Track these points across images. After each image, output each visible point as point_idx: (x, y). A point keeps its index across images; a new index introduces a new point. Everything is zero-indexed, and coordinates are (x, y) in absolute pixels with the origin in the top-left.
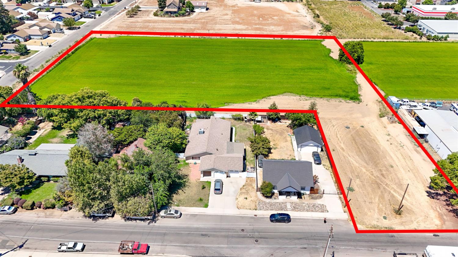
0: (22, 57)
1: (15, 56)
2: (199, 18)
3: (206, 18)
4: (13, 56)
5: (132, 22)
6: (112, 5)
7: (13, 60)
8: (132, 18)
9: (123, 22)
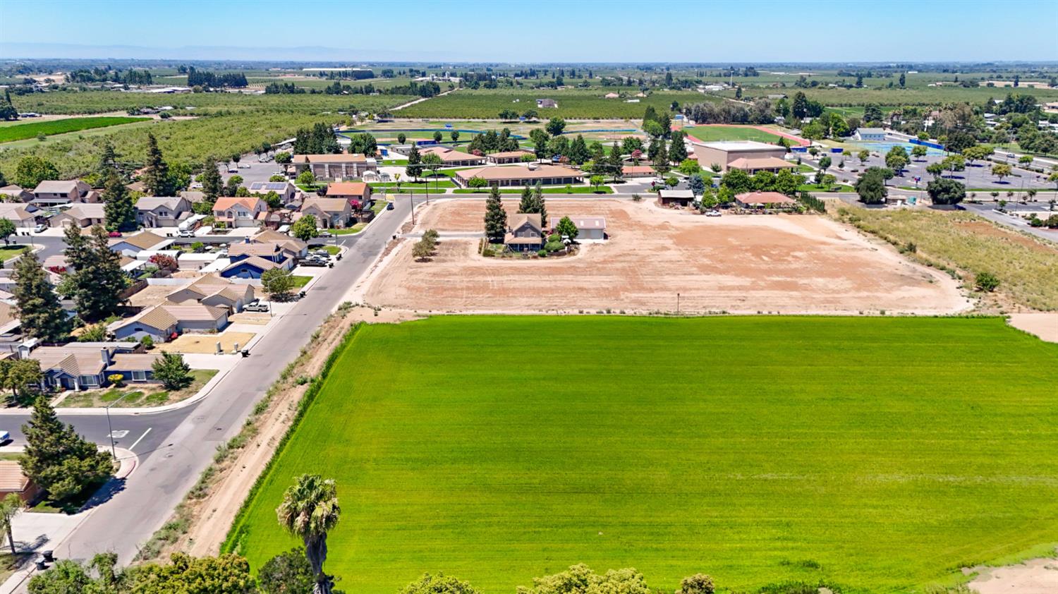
0: (173, 395)
1: (151, 393)
2: (602, 259)
3: (622, 258)
4: (147, 393)
5: (435, 274)
6: (357, 231)
7: (150, 405)
8: (429, 264)
9: (411, 274)
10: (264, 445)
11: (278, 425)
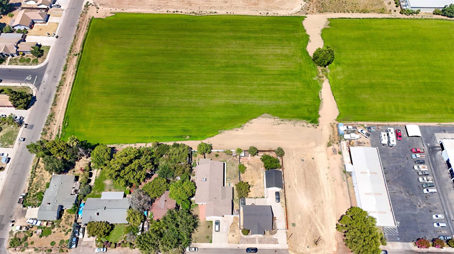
0: (40, 60)
4: (32, 59)
7: (34, 65)
10: (68, 85)
11: (71, 77)
